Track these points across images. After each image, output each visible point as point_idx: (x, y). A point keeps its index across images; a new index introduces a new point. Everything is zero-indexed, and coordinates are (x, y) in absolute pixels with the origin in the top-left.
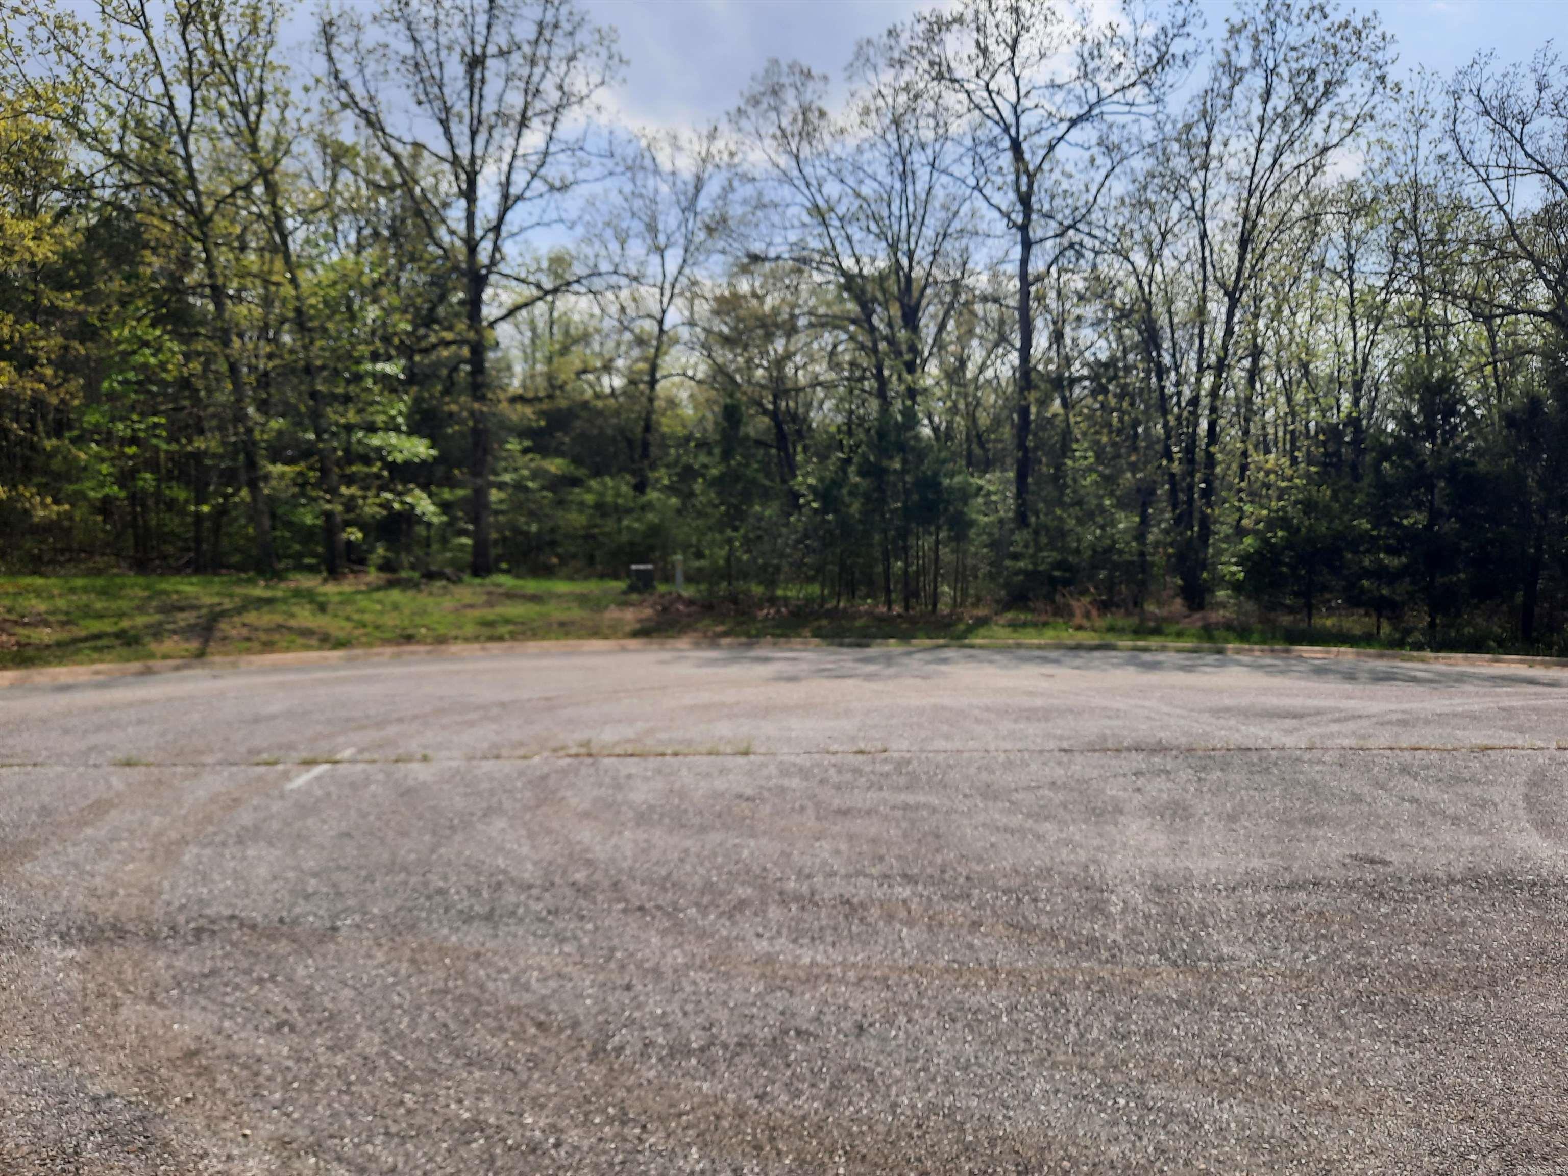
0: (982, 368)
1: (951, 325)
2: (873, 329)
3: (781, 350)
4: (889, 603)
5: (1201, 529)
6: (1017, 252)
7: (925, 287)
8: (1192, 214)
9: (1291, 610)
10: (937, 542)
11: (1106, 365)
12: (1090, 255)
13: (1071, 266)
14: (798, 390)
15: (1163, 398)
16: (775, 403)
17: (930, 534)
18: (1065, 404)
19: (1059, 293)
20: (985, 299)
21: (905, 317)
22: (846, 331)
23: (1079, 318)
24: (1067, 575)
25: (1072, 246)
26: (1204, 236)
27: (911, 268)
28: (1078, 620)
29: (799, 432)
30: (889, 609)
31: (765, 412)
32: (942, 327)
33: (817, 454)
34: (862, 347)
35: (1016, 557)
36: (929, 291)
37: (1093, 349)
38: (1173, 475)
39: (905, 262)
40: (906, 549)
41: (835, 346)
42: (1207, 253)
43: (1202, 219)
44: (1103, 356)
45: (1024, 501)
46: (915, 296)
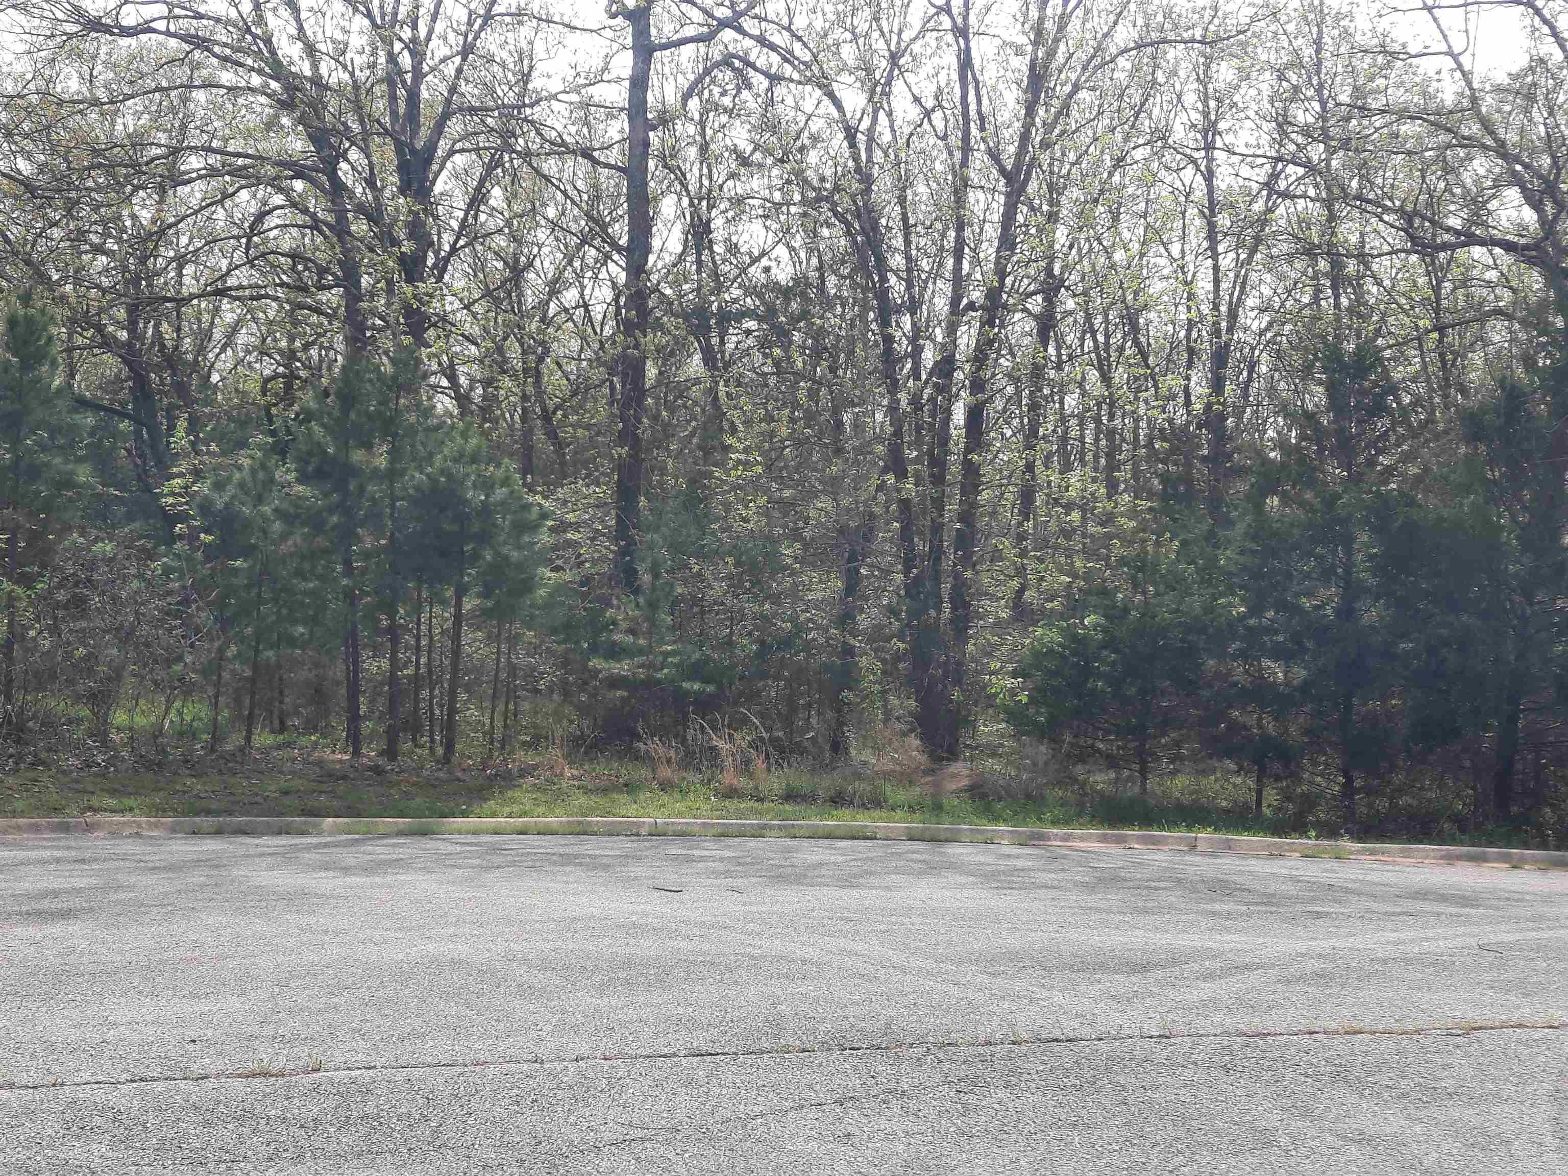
0: (554, 287)
1: (497, 196)
2: (337, 189)
3: (145, 216)
4: (355, 741)
5: (954, 609)
6: (624, 64)
7: (446, 116)
8: (947, 23)
9: (1112, 762)
10: (458, 618)
11: (786, 293)
12: (760, 82)
13: (727, 101)
14: (181, 301)
15: (890, 359)
16: (131, 325)
17: (444, 602)
18: (709, 359)
19: (704, 148)
20: (561, 148)
21: (403, 168)
22: (286, 192)
23: (738, 201)
24: (710, 689)
25: (726, 61)
26: (965, 64)
27: (418, 75)
28: (729, 778)
29: (181, 389)
30: (356, 753)
31: (107, 343)
32: (477, 199)
33: (219, 436)
34: (316, 225)
35: (615, 652)
36: (455, 126)
37: (765, 262)
38: (905, 504)
39: (406, 60)
40: (394, 633)
41: (260, 217)
42: (971, 97)
43: (962, 32)
44: (783, 274)
45: (631, 542)
46: (424, 133)
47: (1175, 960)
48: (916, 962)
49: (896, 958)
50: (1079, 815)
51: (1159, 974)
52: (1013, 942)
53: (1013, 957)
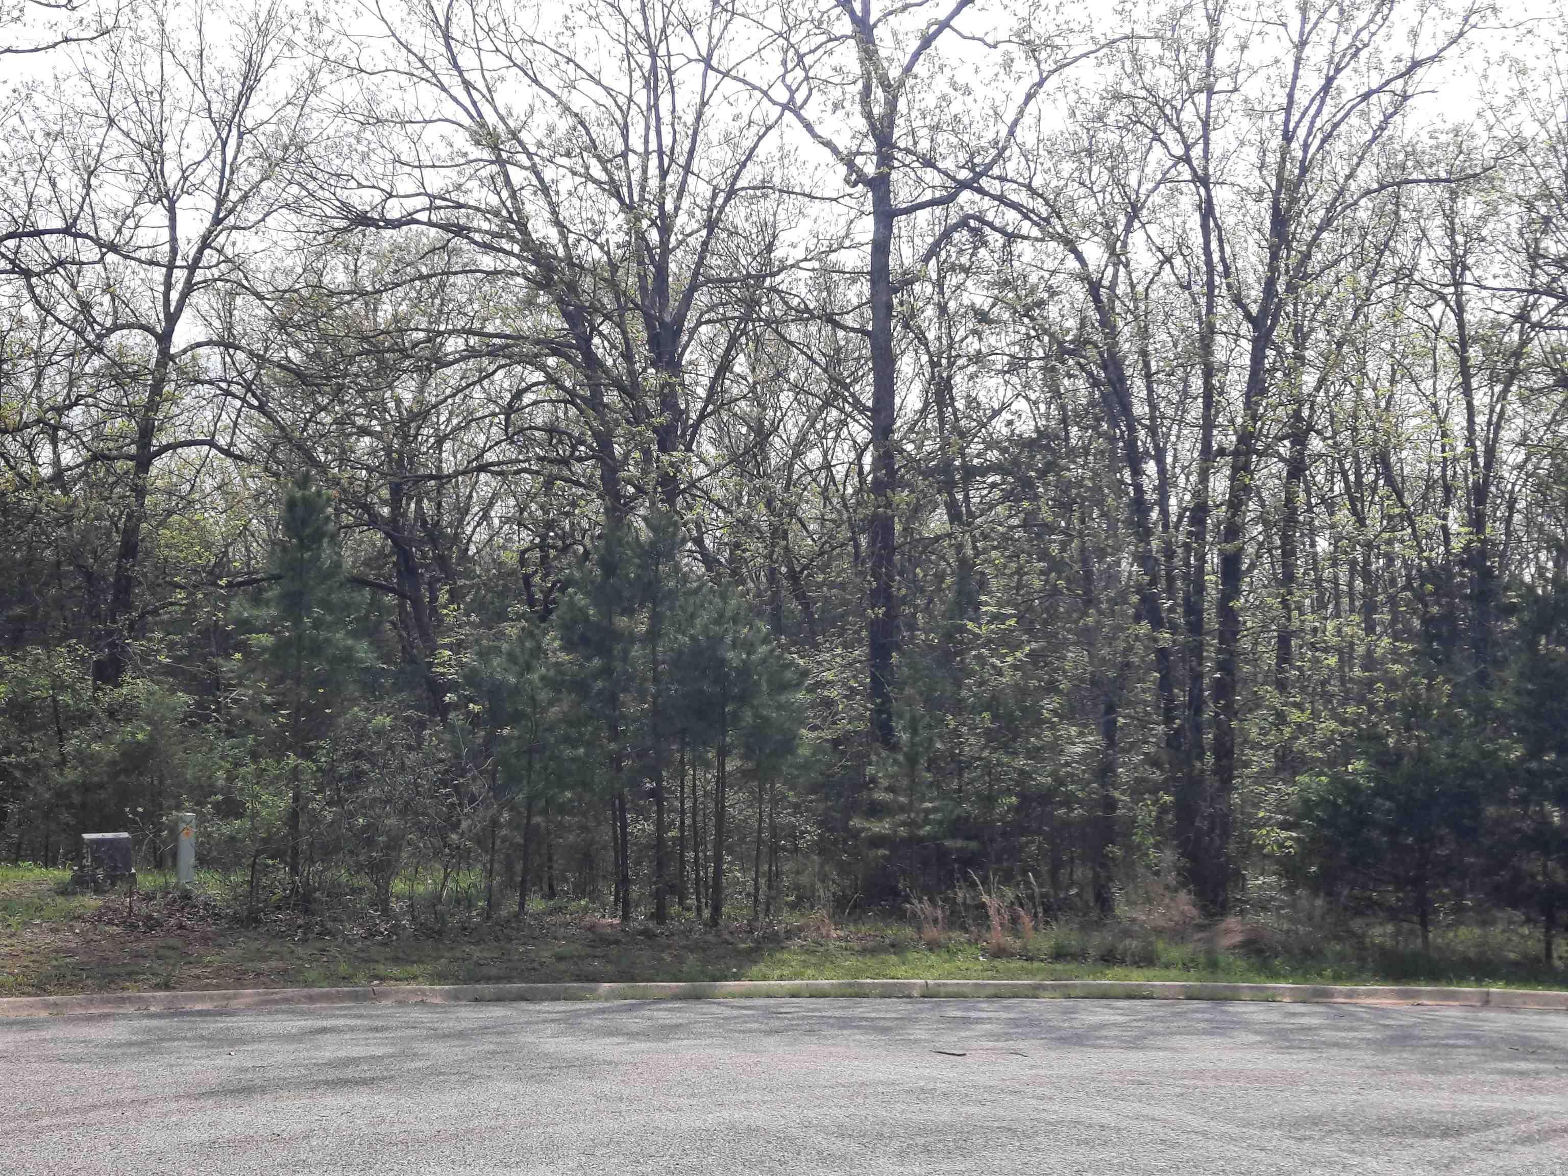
0: (799, 448)
1: (740, 365)
2: (592, 362)
3: (408, 397)
4: (625, 905)
5: (1218, 758)
6: (866, 228)
7: (694, 288)
8: (1187, 174)
9: (1393, 914)
10: (721, 781)
11: (1029, 445)
12: (995, 239)
13: (964, 260)
14: (441, 478)
15: (1139, 506)
16: (395, 502)
17: (707, 765)
18: (954, 515)
19: (942, 309)
20: (804, 315)
21: (654, 341)
22: (543, 368)
23: (978, 358)
24: (973, 845)
25: (963, 223)
26: (1207, 210)
27: (666, 251)
28: (998, 936)
29: (442, 561)
30: (625, 917)
31: (374, 521)
32: (724, 367)
33: (479, 606)
34: (571, 398)
35: (875, 810)
36: (702, 298)
37: (1006, 416)
38: (1163, 654)
39: (654, 236)
40: (657, 794)
41: (518, 395)
42: (1214, 245)
43: (1202, 180)
44: (1026, 427)
45: (887, 699)
46: (673, 304)
47: (1488, 1123)
48: (1217, 1127)
49: (1196, 1122)
50: (1361, 970)
51: (1474, 1137)
52: (1315, 1105)
53: (1315, 1121)
